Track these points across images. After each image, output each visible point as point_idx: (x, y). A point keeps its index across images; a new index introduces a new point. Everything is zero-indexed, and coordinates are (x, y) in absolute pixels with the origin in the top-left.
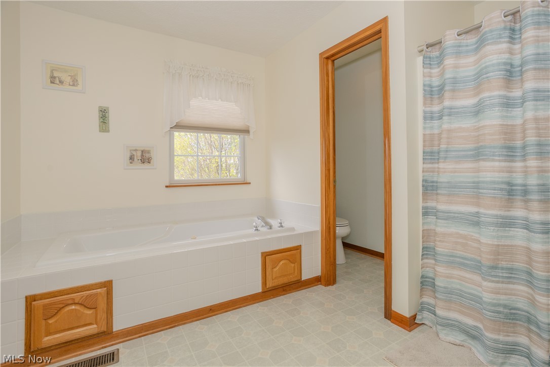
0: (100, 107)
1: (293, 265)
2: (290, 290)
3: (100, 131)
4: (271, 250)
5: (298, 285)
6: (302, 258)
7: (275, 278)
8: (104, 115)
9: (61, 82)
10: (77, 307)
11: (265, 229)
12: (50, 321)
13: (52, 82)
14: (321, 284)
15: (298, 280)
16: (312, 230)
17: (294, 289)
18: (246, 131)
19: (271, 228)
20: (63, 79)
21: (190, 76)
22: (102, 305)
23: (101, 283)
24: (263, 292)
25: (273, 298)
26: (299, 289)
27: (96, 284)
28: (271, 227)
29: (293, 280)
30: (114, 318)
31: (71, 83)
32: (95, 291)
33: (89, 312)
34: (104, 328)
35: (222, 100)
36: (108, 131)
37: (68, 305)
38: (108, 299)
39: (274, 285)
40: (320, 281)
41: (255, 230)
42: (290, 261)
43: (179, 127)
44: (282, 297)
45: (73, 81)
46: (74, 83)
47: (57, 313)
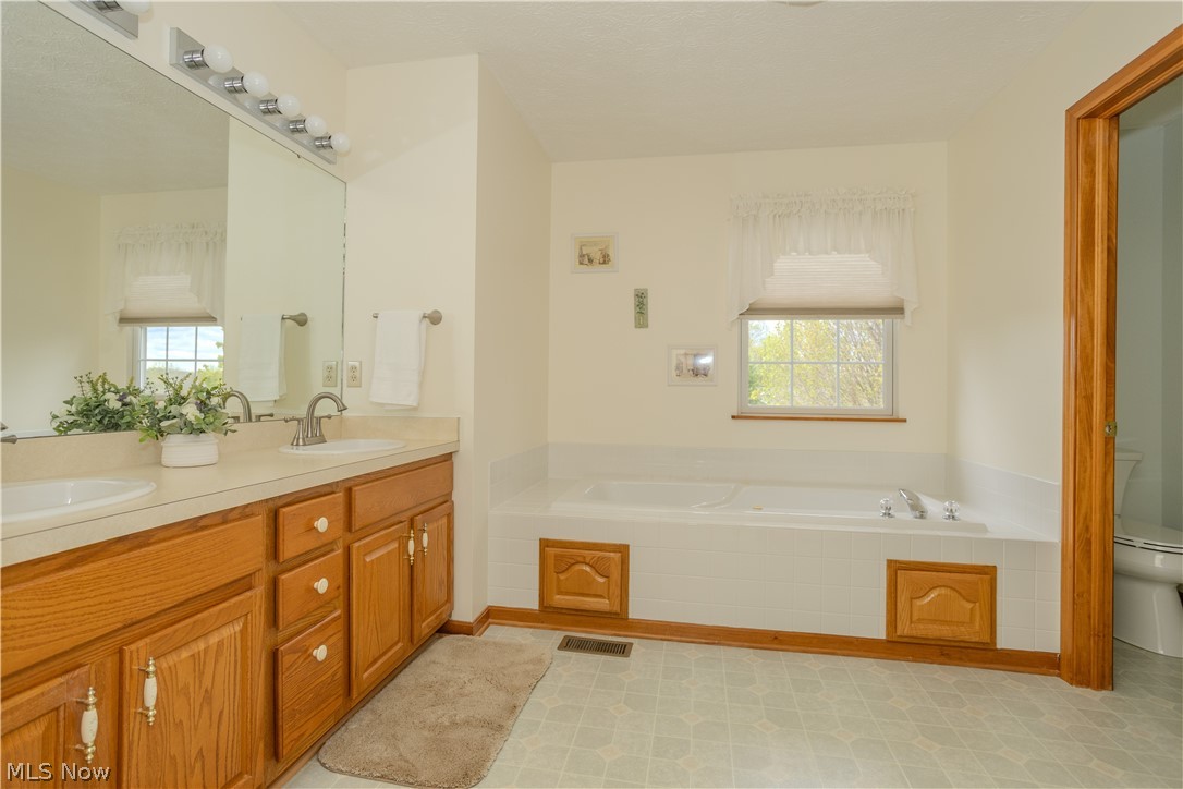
0: (636, 290)
1: (969, 606)
2: (960, 659)
3: (636, 327)
4: (912, 559)
5: (982, 653)
6: (999, 598)
7: (920, 620)
8: (641, 300)
9: (590, 261)
10: (588, 569)
11: (907, 515)
12: (562, 577)
13: (581, 263)
14: (1059, 675)
15: (983, 644)
16: (1036, 539)
17: (971, 661)
18: (897, 310)
19: (922, 517)
20: (592, 256)
21: (775, 216)
22: (616, 575)
23: (615, 545)
24: (888, 641)
25: (913, 661)
26: (987, 666)
27: (609, 545)
28: (922, 515)
29: (967, 638)
30: (630, 599)
31: (602, 261)
32: (607, 553)
33: (601, 580)
34: (617, 609)
35: (839, 253)
36: (647, 326)
37: (578, 563)
38: (622, 569)
39: (914, 633)
40: (1058, 667)
41: (885, 514)
42: (960, 593)
43: (756, 311)
44: (935, 665)
45: (604, 257)
46: (605, 259)
47: (567, 569)
